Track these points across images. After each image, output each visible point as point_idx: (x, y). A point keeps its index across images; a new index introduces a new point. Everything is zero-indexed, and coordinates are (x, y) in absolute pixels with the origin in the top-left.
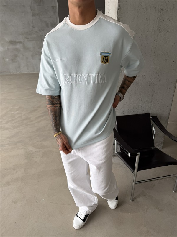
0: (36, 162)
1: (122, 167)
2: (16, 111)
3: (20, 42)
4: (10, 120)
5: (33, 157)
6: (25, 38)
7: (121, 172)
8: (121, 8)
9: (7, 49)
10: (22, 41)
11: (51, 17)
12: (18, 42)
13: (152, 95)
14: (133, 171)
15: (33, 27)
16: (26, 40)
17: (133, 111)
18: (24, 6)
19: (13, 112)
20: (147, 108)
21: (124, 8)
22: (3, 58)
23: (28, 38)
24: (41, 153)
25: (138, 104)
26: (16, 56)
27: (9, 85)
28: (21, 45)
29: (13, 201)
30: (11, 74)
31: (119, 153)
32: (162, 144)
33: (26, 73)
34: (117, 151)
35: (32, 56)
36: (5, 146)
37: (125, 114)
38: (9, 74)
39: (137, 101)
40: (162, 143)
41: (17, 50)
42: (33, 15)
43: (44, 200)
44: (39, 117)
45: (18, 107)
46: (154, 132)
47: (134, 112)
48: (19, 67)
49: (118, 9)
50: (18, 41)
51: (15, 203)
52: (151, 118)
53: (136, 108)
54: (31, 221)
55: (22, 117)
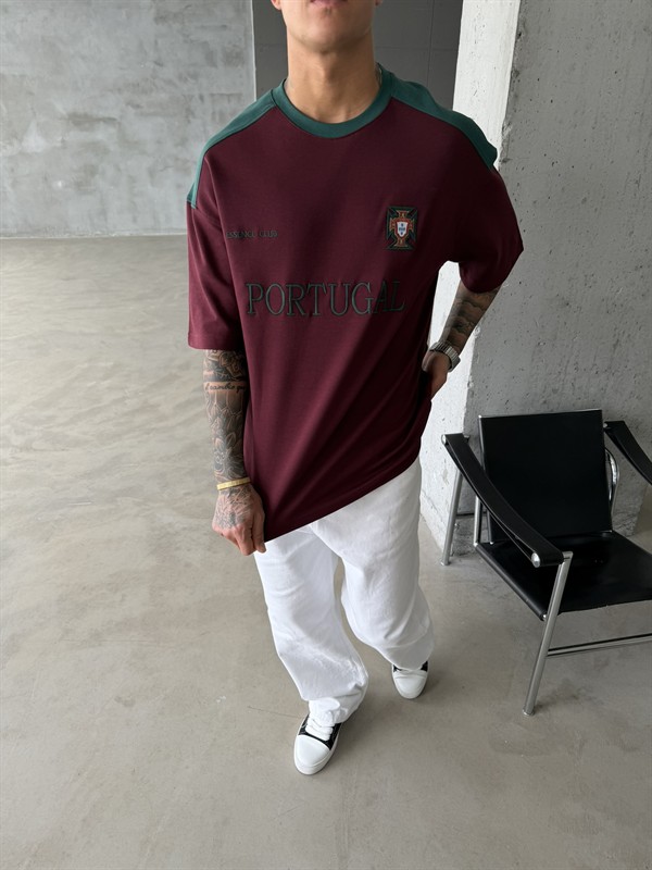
0: (188, 565)
1: (492, 595)
2: (105, 378)
3: (109, 121)
4: (82, 410)
5: (178, 549)
6: (128, 104)
8: (527, 32)
9: (59, 145)
10: (114, 114)
11: (224, 27)
12: (99, 120)
13: (615, 346)
14: (540, 612)
15: (159, 63)
16: (131, 111)
17: (542, 401)
19: (94, 383)
20: (592, 390)
21: (539, 31)
22: (46, 179)
23: (138, 106)
24: (205, 534)
25: (562, 376)
26: (91, 171)
27: (67, 279)
28: (112, 130)
29: (119, 699)
30: (74, 237)
31: (485, 546)
32: (635, 519)
33: (127, 234)
34: (479, 540)
35: (152, 173)
36: (74, 507)
37: (514, 411)
38: (66, 236)
39: (559, 365)
40: (634, 515)
41: (96, 148)
42: (160, 18)
43: (224, 698)
44: (189, 403)
45: (110, 364)
46: (614, 478)
47: (545, 402)
48: (103, 213)
49: (519, 35)
50: (102, 114)
51: (129, 704)
52: (605, 426)
53: (555, 391)
54: (187, 767)
55: (127, 401)
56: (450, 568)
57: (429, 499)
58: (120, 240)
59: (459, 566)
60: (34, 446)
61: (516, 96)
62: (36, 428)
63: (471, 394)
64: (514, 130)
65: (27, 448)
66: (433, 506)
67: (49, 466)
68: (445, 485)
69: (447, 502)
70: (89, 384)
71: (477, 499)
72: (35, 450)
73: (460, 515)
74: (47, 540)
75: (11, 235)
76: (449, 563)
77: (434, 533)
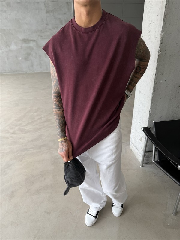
1: (157, 176)
2: (35, 112)
3: (34, 41)
4: (30, 122)
5: (60, 163)
6: (39, 36)
7: (158, 182)
8: (169, 3)
9: (20, 48)
10: (35, 39)
11: (65, 14)
12: (31, 41)
14: (179, 184)
15: (47, 24)
16: (40, 38)
17: (171, 116)
18: (38, 3)
19: (32, 114)
21: (173, 3)
22: (16, 57)
23: (42, 36)
25: (177, 108)
26: (29, 54)
27: (23, 84)
28: (35, 43)
29: (46, 212)
30: (25, 73)
31: (157, 162)
33: (39, 72)
34: (154, 160)
36: (29, 150)
37: (163, 119)
38: (22, 73)
39: (177, 105)
41: (31, 48)
42: (47, 12)
43: (78, 211)
45: (37, 108)
47: (172, 117)
48: (32, 66)
49: (166, 4)
50: (32, 39)
51: (49, 213)
53: (175, 113)
54: (69, 235)
55: (42, 119)
56: (143, 168)
57: (135, 146)
58: (37, 73)
59: (146, 167)
60: (16, 132)
61: (165, 23)
62: (16, 127)
63: (150, 114)
64: (165, 34)
65: (14, 133)
66: (137, 149)
67: (20, 138)
68: (141, 142)
69: (142, 148)
70: (31, 114)
71: (154, 145)
72: (16, 134)
73: (147, 152)
74: (21, 161)
75: (7, 73)
76: (143, 166)
77: (137, 157)
